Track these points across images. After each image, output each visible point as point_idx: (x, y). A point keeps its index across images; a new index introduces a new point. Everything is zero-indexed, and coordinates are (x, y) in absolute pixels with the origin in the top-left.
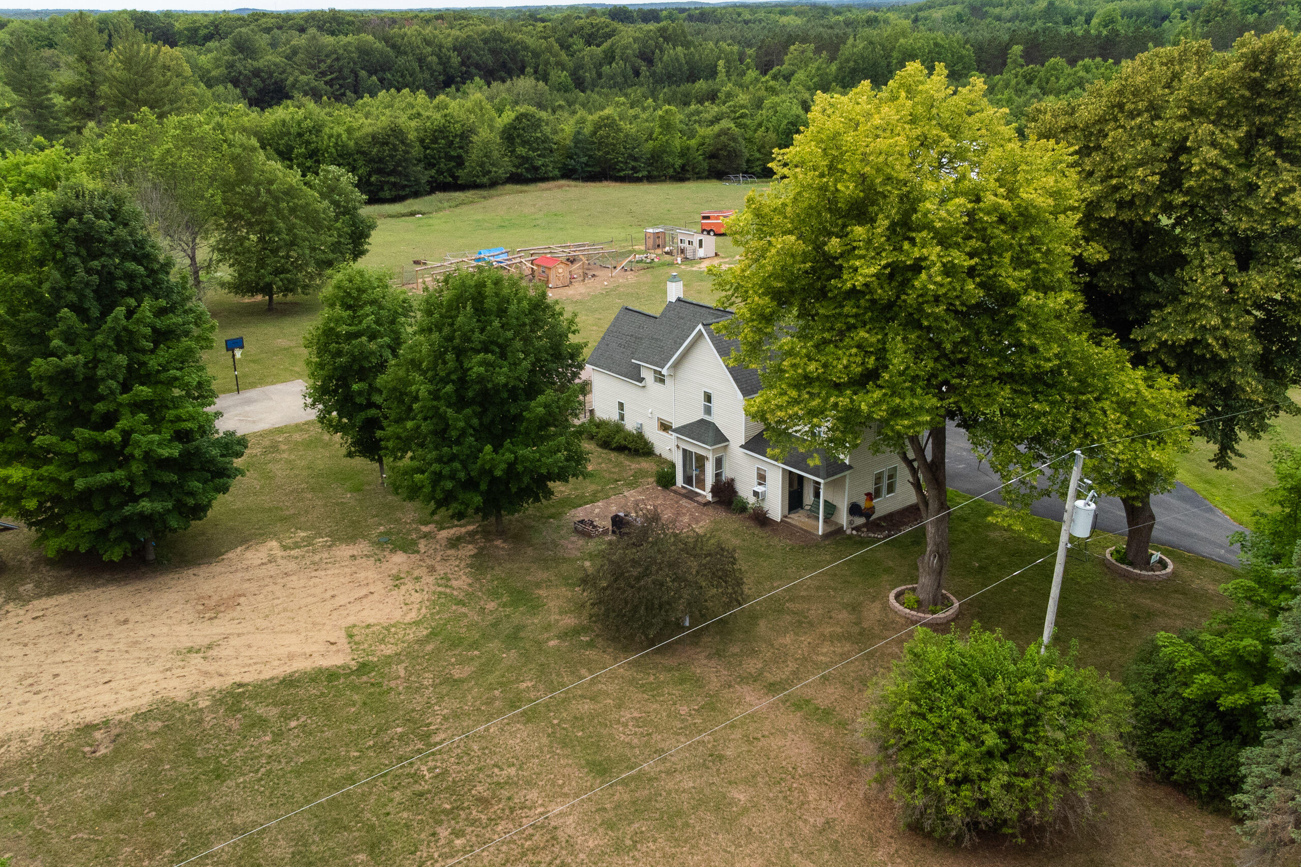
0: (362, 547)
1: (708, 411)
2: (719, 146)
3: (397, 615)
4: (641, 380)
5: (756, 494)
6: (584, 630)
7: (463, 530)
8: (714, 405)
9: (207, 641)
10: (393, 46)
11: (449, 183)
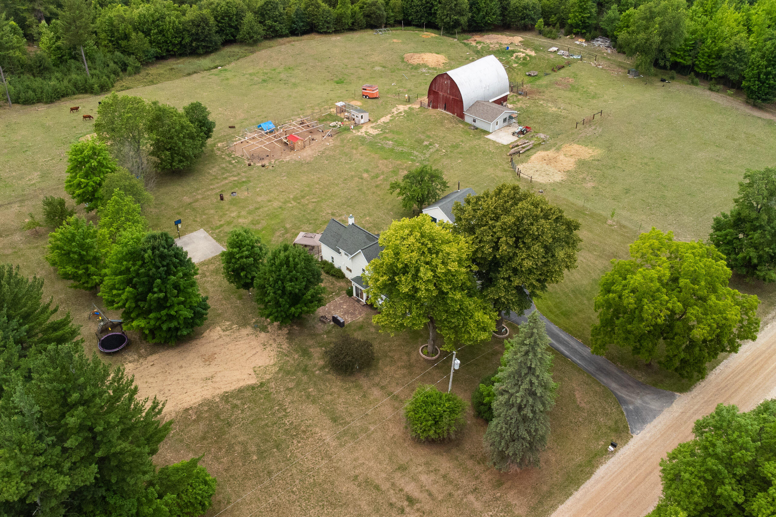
0: (248, 330)
3: (267, 362)
4: (340, 253)
6: (326, 366)
9: (210, 375)
11: (232, 40)
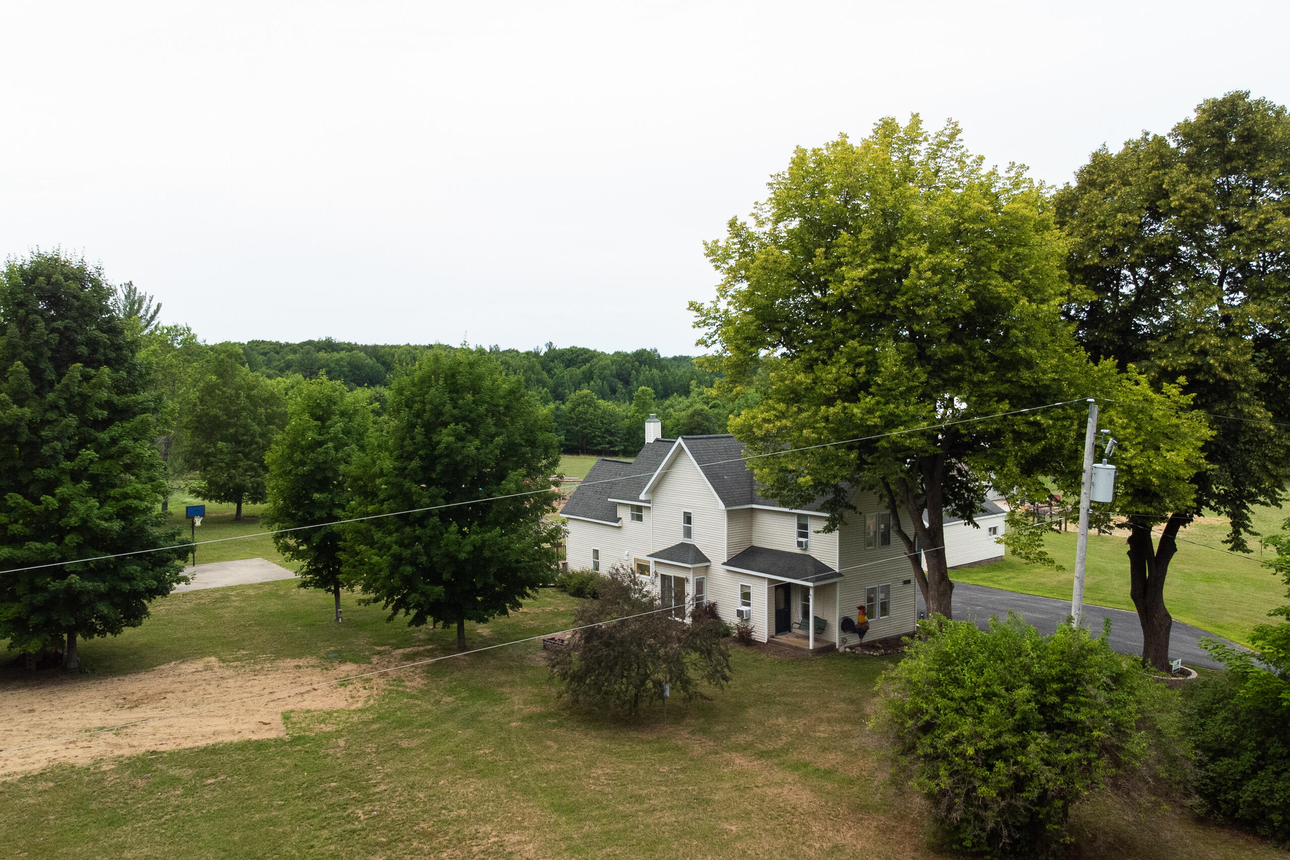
0: (308, 661)
1: (688, 533)
2: (693, 426)
3: (342, 704)
4: (618, 520)
5: (740, 613)
6: (551, 715)
7: (422, 648)
8: (694, 526)
10: (384, 363)
